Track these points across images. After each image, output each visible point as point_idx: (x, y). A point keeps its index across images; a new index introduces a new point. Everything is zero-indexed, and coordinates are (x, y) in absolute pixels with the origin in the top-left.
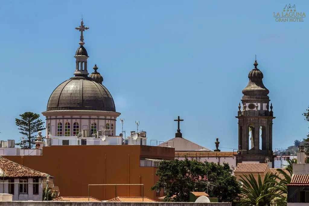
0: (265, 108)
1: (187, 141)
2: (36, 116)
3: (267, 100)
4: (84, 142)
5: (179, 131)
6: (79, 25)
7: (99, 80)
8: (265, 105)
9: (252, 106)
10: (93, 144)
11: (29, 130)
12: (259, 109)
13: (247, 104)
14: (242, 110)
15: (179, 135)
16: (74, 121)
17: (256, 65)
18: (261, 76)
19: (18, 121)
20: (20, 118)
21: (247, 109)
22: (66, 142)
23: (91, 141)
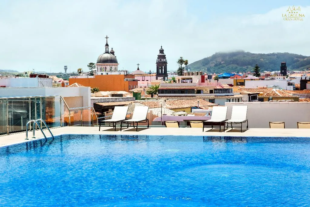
0: (164, 61)
1: (140, 71)
2: (94, 64)
3: (165, 58)
4: (107, 74)
5: (138, 68)
6: (106, 37)
7: (113, 53)
8: (164, 60)
9: (160, 60)
10: (110, 74)
11: (92, 68)
12: (163, 61)
13: (159, 60)
14: (157, 61)
15: (138, 69)
16: (105, 66)
17: (162, 47)
18: (163, 50)
19: (88, 66)
20: (89, 65)
21: (159, 61)
22: (102, 74)
23: (109, 73)
